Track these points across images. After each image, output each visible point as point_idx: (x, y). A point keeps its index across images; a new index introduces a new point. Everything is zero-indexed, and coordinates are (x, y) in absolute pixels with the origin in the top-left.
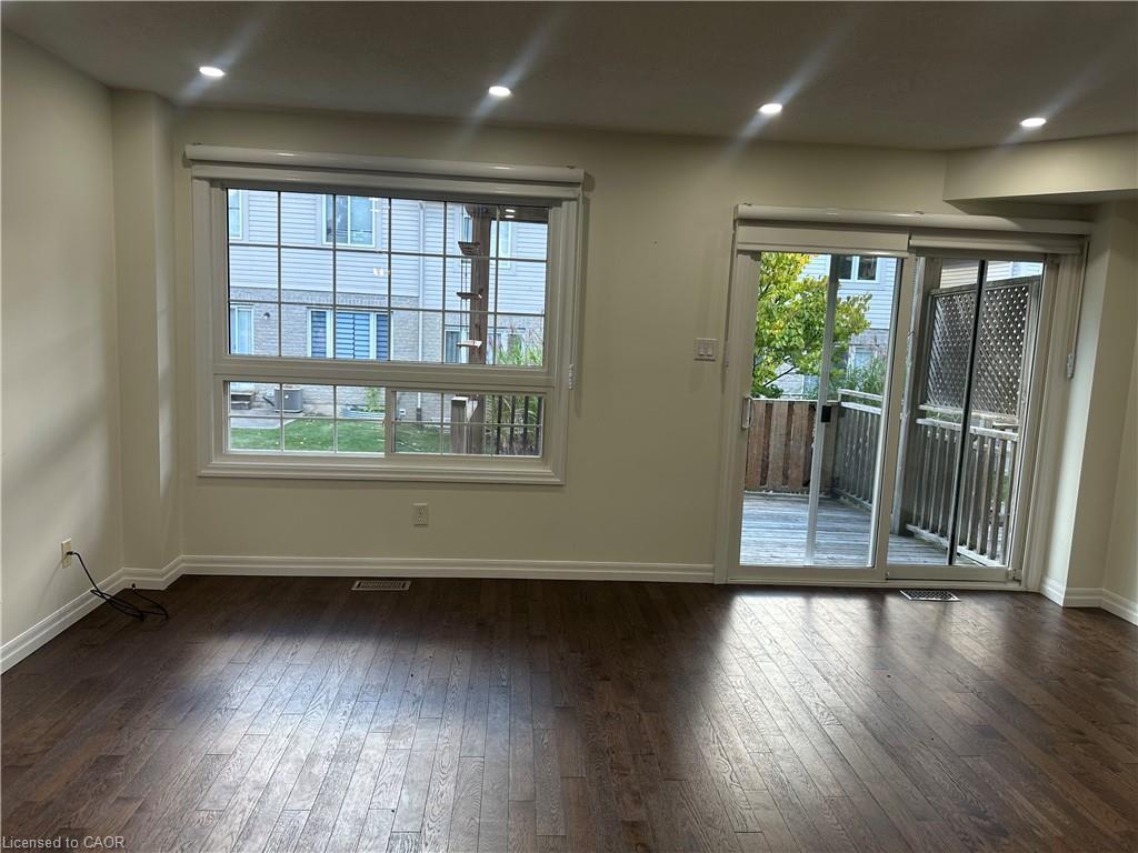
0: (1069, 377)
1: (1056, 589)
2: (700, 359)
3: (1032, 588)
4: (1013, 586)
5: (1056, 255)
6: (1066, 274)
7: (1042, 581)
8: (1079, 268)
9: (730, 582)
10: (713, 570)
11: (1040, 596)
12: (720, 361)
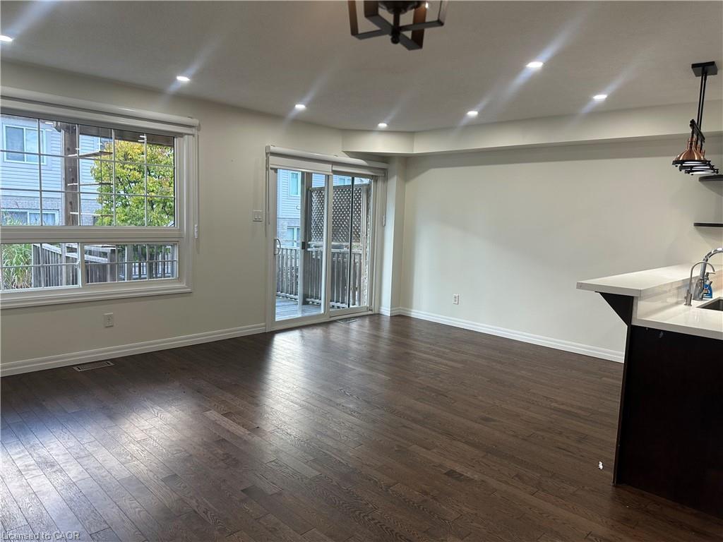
0: (384, 226)
1: (386, 310)
2: (255, 221)
3: (376, 312)
4: (370, 312)
5: (376, 176)
6: (380, 184)
7: (379, 308)
8: (384, 182)
9: (272, 330)
10: (265, 326)
11: (379, 315)
12: (264, 221)
